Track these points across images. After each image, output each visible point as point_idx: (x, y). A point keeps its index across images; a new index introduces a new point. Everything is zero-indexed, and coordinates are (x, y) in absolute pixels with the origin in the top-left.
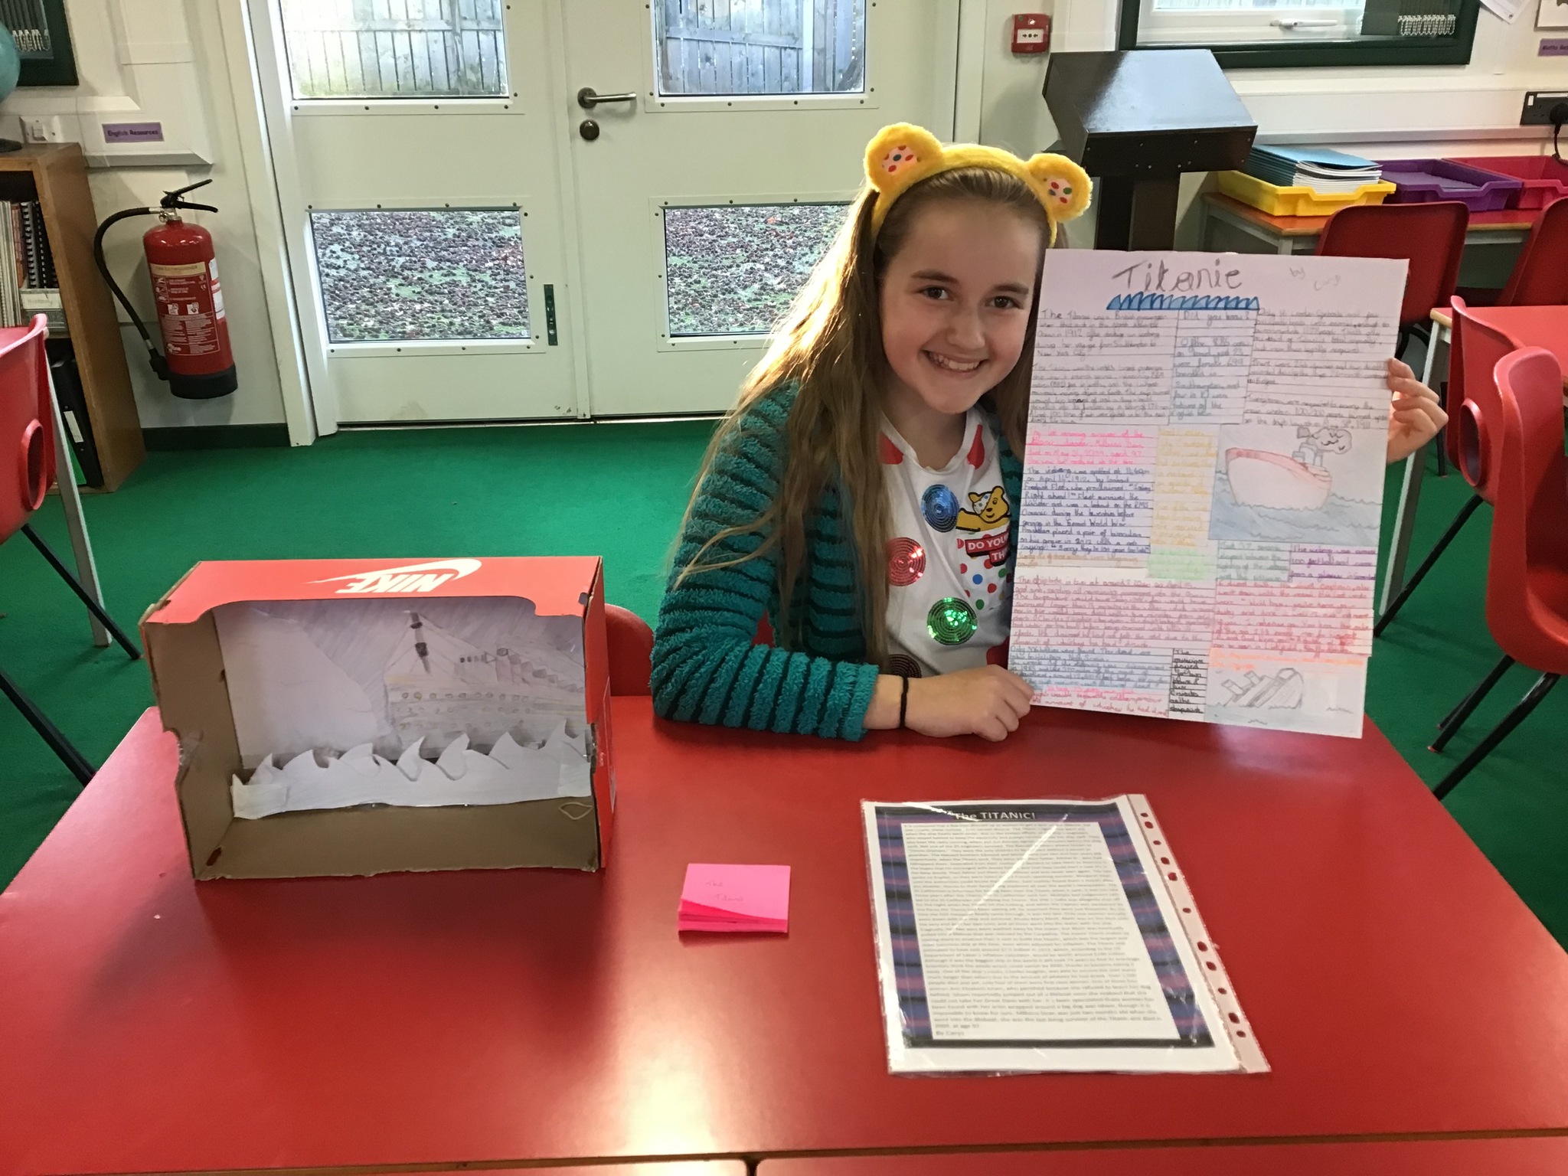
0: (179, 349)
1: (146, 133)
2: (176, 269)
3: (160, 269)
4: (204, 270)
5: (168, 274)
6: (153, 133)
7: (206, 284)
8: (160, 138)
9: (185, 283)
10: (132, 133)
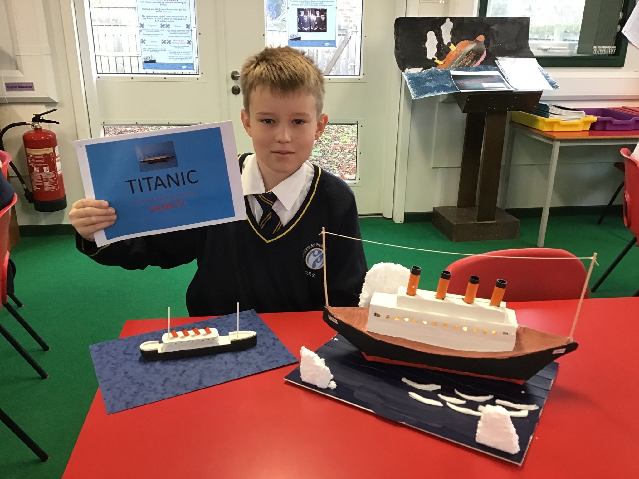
0: (39, 189)
1: (26, 87)
2: (38, 151)
3: (31, 150)
4: (52, 151)
5: (35, 153)
6: (30, 87)
7: (53, 158)
8: (33, 90)
9: (43, 157)
10: (19, 87)
